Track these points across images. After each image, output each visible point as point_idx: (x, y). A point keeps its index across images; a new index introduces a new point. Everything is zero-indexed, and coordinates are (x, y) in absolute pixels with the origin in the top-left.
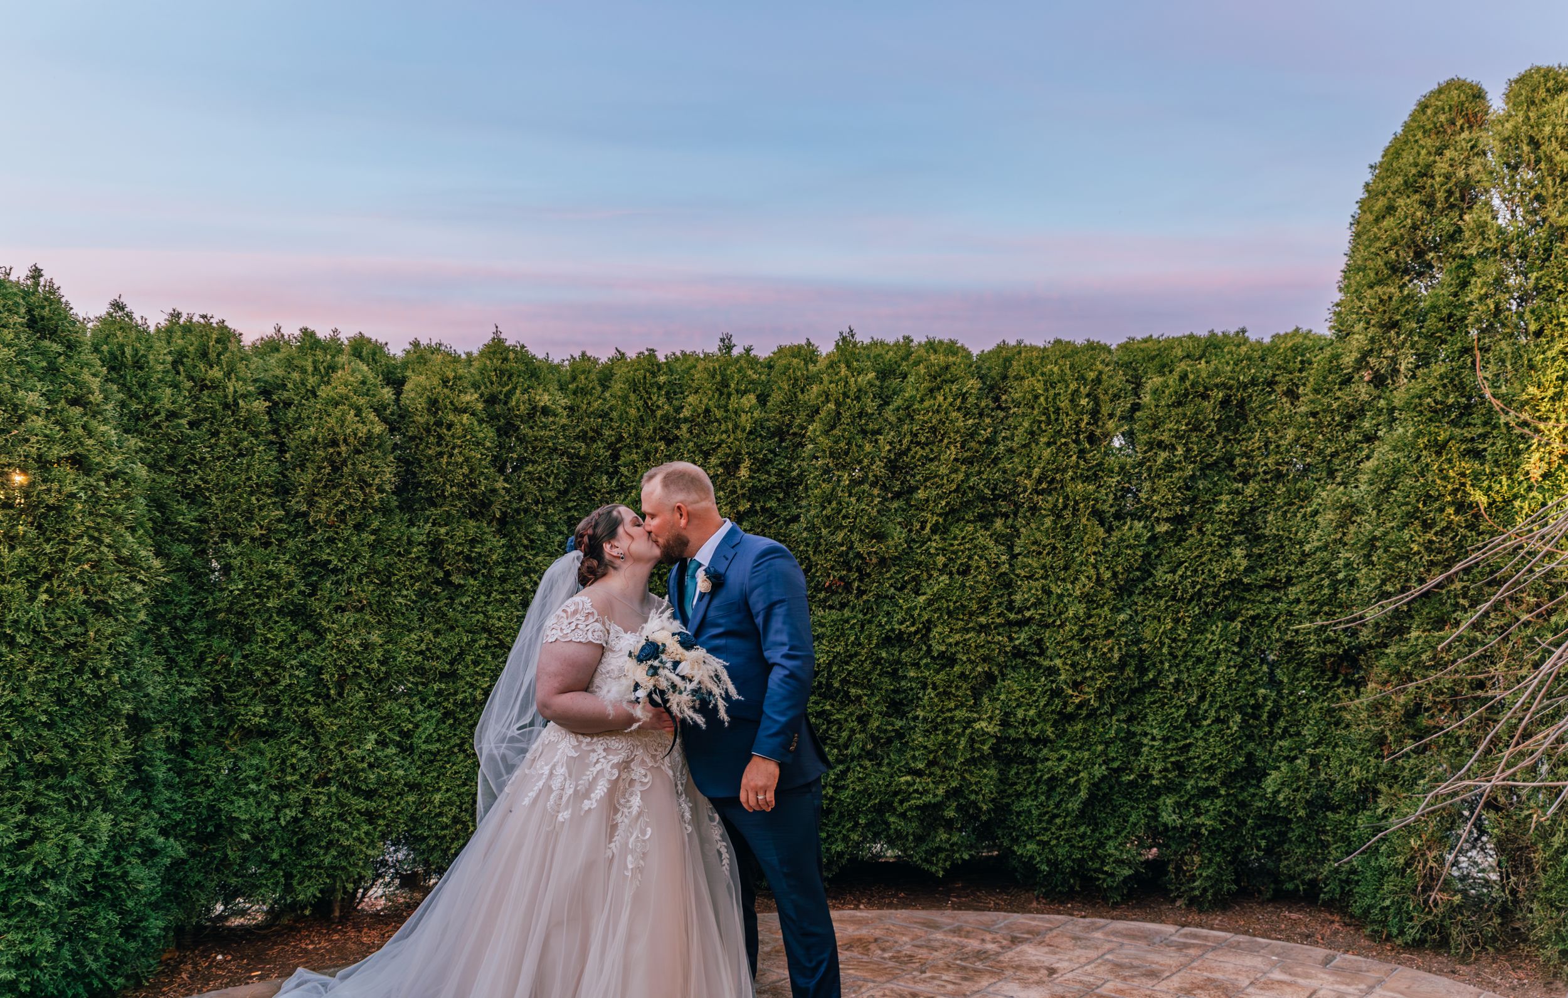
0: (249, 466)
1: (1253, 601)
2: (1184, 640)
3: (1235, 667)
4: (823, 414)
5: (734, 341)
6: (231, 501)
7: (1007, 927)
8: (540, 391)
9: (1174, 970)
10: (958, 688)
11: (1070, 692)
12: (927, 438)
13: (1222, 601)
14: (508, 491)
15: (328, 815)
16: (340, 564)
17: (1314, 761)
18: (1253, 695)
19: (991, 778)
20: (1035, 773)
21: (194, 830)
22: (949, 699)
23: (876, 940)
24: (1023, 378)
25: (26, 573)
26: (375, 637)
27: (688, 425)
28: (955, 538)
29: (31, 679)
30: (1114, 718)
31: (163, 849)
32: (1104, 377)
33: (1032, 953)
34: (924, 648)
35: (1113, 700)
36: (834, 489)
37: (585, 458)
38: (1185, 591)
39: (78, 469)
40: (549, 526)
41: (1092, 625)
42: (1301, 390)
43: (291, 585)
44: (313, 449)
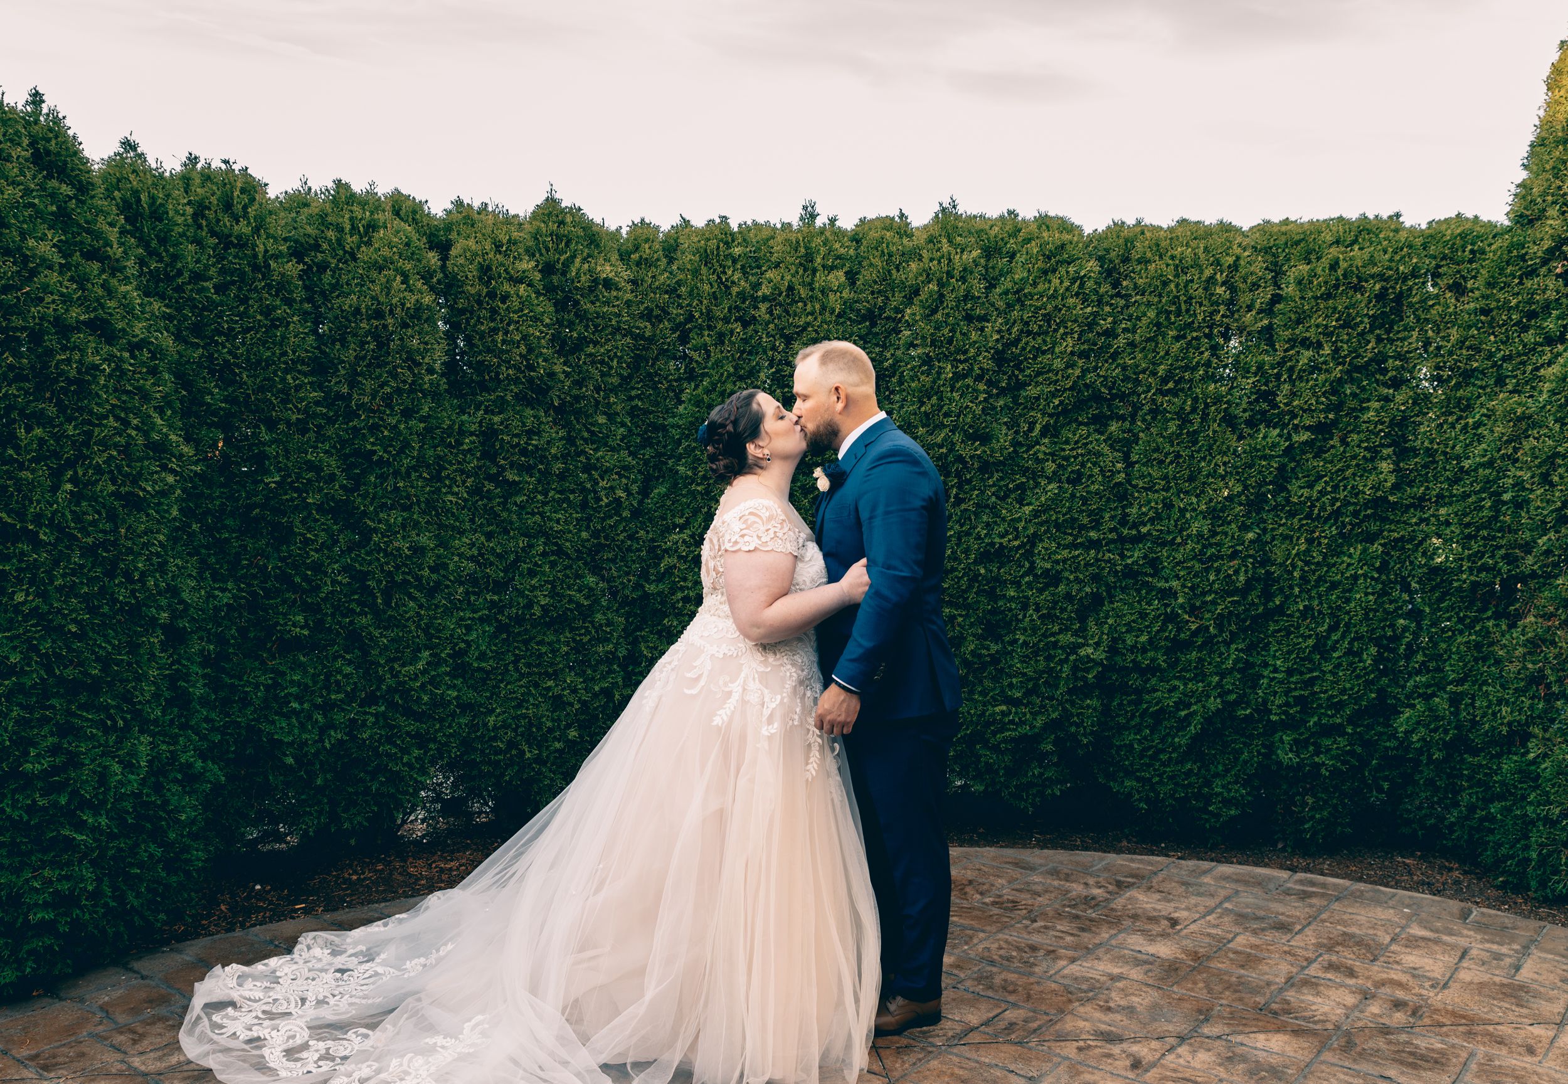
0: (283, 337)
1: (1398, 522)
2: (1318, 564)
3: (1373, 594)
4: (923, 296)
5: (818, 209)
6: (265, 379)
7: (1106, 869)
8: (601, 261)
9: (1304, 922)
10: (1063, 610)
11: (1186, 617)
12: (1040, 327)
13: (1362, 521)
14: (567, 375)
15: (376, 737)
16: (386, 455)
17: (1455, 700)
18: (1392, 626)
19: (1095, 709)
20: (1141, 703)
21: (233, 752)
22: (1053, 622)
23: (970, 882)
24: (1148, 261)
25: (48, 458)
26: (425, 540)
27: (767, 304)
28: (1067, 442)
29: (59, 582)
30: (1233, 646)
31: (202, 774)
32: (1242, 263)
33: (1145, 901)
34: (1027, 565)
35: (1233, 627)
36: (934, 382)
37: (651, 340)
38: (1323, 508)
39: (100, 336)
40: (611, 417)
41: (1216, 544)
42: (1470, 284)
43: (332, 478)
44: (355, 322)
